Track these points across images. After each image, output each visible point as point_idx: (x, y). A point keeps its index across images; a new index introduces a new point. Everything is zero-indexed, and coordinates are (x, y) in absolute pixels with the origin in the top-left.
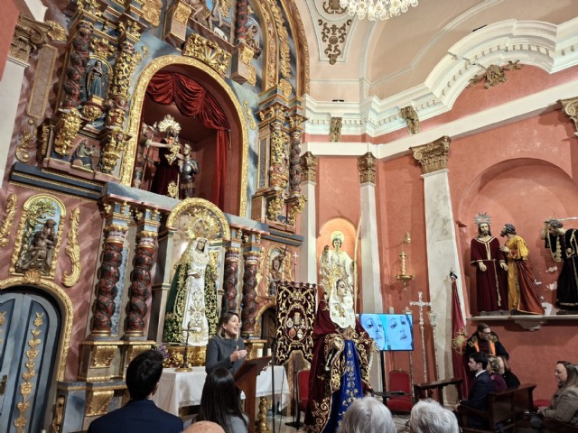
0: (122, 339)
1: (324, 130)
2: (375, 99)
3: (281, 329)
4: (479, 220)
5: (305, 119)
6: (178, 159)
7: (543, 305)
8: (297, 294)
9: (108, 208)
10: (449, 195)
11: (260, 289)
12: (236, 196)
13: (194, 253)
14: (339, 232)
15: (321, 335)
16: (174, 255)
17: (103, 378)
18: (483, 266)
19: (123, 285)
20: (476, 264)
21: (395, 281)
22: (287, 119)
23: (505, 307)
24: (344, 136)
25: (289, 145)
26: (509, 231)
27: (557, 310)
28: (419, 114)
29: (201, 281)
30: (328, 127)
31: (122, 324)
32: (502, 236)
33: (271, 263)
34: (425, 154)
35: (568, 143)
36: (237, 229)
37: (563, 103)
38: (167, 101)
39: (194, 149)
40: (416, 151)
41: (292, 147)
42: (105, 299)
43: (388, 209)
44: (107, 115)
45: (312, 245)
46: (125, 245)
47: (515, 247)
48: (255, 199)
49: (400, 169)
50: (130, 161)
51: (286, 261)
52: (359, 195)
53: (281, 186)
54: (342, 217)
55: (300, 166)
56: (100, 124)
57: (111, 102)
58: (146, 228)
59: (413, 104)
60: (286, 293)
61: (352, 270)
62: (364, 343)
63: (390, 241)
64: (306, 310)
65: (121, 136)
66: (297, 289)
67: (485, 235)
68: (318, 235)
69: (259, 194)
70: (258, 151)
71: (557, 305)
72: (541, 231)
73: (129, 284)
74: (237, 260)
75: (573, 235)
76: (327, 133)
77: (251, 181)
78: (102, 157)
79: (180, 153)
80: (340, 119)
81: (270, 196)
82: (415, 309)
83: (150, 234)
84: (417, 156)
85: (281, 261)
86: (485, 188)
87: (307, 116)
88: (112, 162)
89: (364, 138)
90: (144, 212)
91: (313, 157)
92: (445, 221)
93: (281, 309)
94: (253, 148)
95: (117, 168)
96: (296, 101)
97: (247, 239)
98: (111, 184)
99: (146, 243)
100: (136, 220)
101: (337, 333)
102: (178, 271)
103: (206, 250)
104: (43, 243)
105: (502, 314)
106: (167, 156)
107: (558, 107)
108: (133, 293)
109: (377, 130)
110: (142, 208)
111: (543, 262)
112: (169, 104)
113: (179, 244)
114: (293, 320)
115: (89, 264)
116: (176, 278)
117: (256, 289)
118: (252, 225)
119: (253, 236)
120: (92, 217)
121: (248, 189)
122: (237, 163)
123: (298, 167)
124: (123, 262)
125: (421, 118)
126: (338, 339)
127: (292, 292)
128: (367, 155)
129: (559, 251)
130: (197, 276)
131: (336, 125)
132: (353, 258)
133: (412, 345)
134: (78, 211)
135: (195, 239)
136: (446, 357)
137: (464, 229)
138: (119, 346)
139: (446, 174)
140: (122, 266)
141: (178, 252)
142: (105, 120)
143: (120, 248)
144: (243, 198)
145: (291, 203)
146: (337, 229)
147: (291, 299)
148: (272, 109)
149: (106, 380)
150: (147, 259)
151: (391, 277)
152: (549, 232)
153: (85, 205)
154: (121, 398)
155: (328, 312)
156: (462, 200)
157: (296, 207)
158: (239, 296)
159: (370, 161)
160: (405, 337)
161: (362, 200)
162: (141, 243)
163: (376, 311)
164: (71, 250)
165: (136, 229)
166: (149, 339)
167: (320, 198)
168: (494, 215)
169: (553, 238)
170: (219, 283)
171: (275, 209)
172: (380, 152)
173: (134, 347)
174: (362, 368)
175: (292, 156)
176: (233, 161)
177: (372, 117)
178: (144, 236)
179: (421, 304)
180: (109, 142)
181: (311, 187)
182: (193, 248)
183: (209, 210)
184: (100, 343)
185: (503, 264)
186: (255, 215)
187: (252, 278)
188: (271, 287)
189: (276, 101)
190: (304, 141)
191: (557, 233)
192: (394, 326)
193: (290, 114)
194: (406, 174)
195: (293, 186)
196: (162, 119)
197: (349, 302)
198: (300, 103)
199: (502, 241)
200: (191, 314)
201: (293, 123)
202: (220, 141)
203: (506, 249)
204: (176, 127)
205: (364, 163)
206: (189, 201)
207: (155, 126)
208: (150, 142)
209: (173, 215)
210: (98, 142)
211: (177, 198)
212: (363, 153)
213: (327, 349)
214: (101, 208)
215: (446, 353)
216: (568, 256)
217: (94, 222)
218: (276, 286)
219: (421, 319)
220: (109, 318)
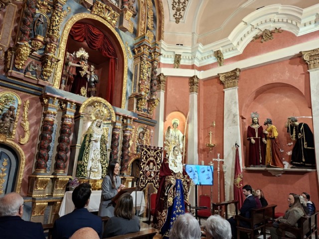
0: (53, 174)
1: (171, 61)
2: (200, 45)
3: (142, 171)
4: (253, 115)
5: (160, 54)
6: (87, 74)
7: (284, 163)
8: (152, 153)
9: (46, 101)
10: (237, 101)
11: (131, 149)
12: (119, 97)
13: (95, 128)
14: (177, 119)
15: (164, 176)
16: (83, 128)
17: (42, 195)
18: (253, 141)
19: (54, 145)
20: (250, 140)
21: (205, 147)
22: (150, 54)
23: (263, 163)
24: (182, 65)
25: (151, 69)
26: (269, 122)
27: (291, 166)
28: (224, 55)
29: (99, 144)
30: (173, 60)
31: (53, 166)
32: (265, 125)
33: (138, 135)
34: (226, 78)
35: (304, 76)
36: (120, 115)
37: (303, 53)
38: (81, 40)
39: (96, 68)
40: (221, 76)
41: (153, 70)
42: (44, 152)
43: (204, 108)
44: (46, 46)
45: (162, 125)
46: (55, 122)
47: (271, 131)
48: (130, 99)
49: (212, 85)
50: (59, 74)
51: (147, 134)
52: (189, 99)
53: (145, 92)
54: (179, 111)
55: (157, 81)
56: (42, 52)
57: (48, 40)
58: (67, 113)
59: (221, 49)
60: (146, 151)
61: (183, 140)
62: (186, 181)
63: (204, 125)
64: (156, 161)
65: (53, 60)
66: (152, 150)
67: (256, 124)
68: (165, 120)
69: (132, 96)
70: (133, 72)
71: (291, 163)
72: (286, 123)
73: (57, 144)
74: (119, 133)
75: (302, 126)
76: (173, 63)
77: (129, 88)
78: (42, 71)
79: (88, 70)
80: (180, 55)
81: (139, 98)
82: (216, 163)
83: (70, 116)
84: (222, 79)
85: (144, 134)
86: (257, 98)
87: (161, 53)
88: (48, 74)
89: (193, 67)
90: (66, 104)
91: (164, 76)
92: (235, 116)
93: (143, 160)
94: (130, 70)
95: (51, 78)
96: (155, 44)
97: (125, 121)
98: (48, 87)
99: (67, 121)
100: (62, 108)
101: (172, 175)
102: (85, 138)
103: (101, 126)
104: (8, 120)
105: (262, 167)
106: (80, 72)
107: (300, 55)
108: (59, 149)
109: (200, 63)
110: (66, 102)
111: (286, 140)
112: (82, 42)
113: (87, 123)
114: (149, 166)
115: (34, 132)
116: (84, 142)
117: (129, 149)
118: (128, 114)
119: (129, 120)
120: (36, 106)
121: (127, 93)
122: (121, 77)
123: (155, 82)
124: (54, 131)
125: (225, 58)
126: (172, 178)
127: (149, 151)
128: (194, 76)
129: (294, 134)
130: (96, 141)
131: (178, 58)
132: (183, 134)
133: (213, 182)
134: (28, 102)
135: (95, 120)
136: (230, 189)
137: (244, 120)
138: (51, 178)
139: (237, 89)
140: (53, 134)
141: (85, 127)
142: (45, 49)
143: (52, 124)
144: (124, 98)
145: (151, 102)
146: (175, 118)
147: (148, 155)
148: (142, 48)
149: (43, 197)
150: (68, 131)
151: (204, 145)
152: (290, 124)
153: (33, 99)
154: (52, 206)
155: (168, 164)
156: (244, 104)
157: (153, 104)
158: (120, 153)
159: (196, 80)
160: (209, 178)
161: (190, 102)
162: (64, 121)
163: (194, 163)
164: (24, 124)
165: (61, 113)
166: (68, 175)
167: (167, 100)
168: (261, 113)
169: (292, 127)
170: (109, 145)
171: (141, 105)
172: (201, 75)
173: (60, 179)
174: (185, 194)
175: (152, 75)
176: (118, 76)
177: (198, 55)
178: (66, 117)
179: (219, 160)
180: (47, 63)
181: (162, 93)
182: (94, 125)
183: (104, 104)
184: (40, 176)
185: (264, 140)
186: (130, 108)
187: (127, 143)
188: (137, 148)
189: (144, 43)
190: (159, 67)
191: (294, 125)
192: (204, 172)
193: (152, 51)
194: (215, 88)
195: (152, 93)
196: (78, 50)
197: (180, 159)
198: (158, 45)
199: (264, 127)
200: (92, 162)
201: (153, 56)
202: (112, 64)
203: (266, 132)
204: (86, 55)
205: (192, 81)
206: (93, 98)
207: (74, 54)
208: (71, 63)
209: (83, 106)
210: (40, 63)
211: (86, 96)
212: (192, 76)
213: (166, 184)
214: (42, 101)
215: (230, 186)
216: (299, 137)
217: (37, 109)
218: (141, 148)
219: (219, 168)
220: (46, 162)
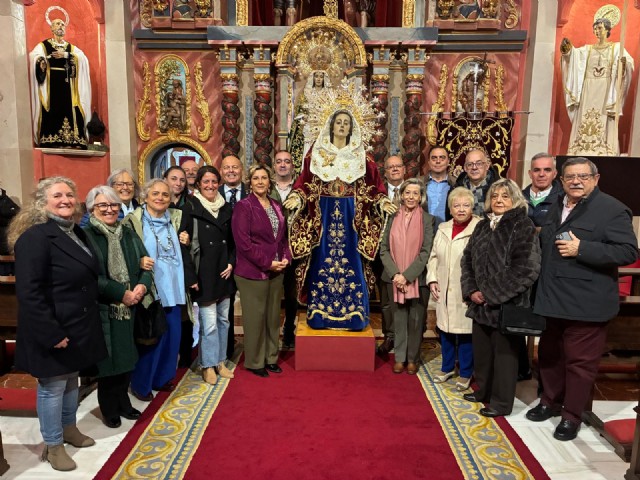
8: (474, 130)
9: (219, 57)
14: (610, 8)
36: (379, 47)
46: (249, 94)
58: (257, 70)
60: (453, 130)
66: (475, 123)
68: (560, 23)
83: (261, 77)
90: (254, 52)
97: (405, 57)
98: (210, 29)
99: (260, 88)
115: (217, 120)
119: (411, 50)
120: (213, 70)
124: (249, 111)
127: (465, 128)
134: (199, 66)
135: (310, 73)
140: (248, 117)
143: (236, 98)
147: (462, 139)
153: (206, 58)
164: (200, 107)
182: (309, 85)
186: (426, 15)
217: (216, 74)
